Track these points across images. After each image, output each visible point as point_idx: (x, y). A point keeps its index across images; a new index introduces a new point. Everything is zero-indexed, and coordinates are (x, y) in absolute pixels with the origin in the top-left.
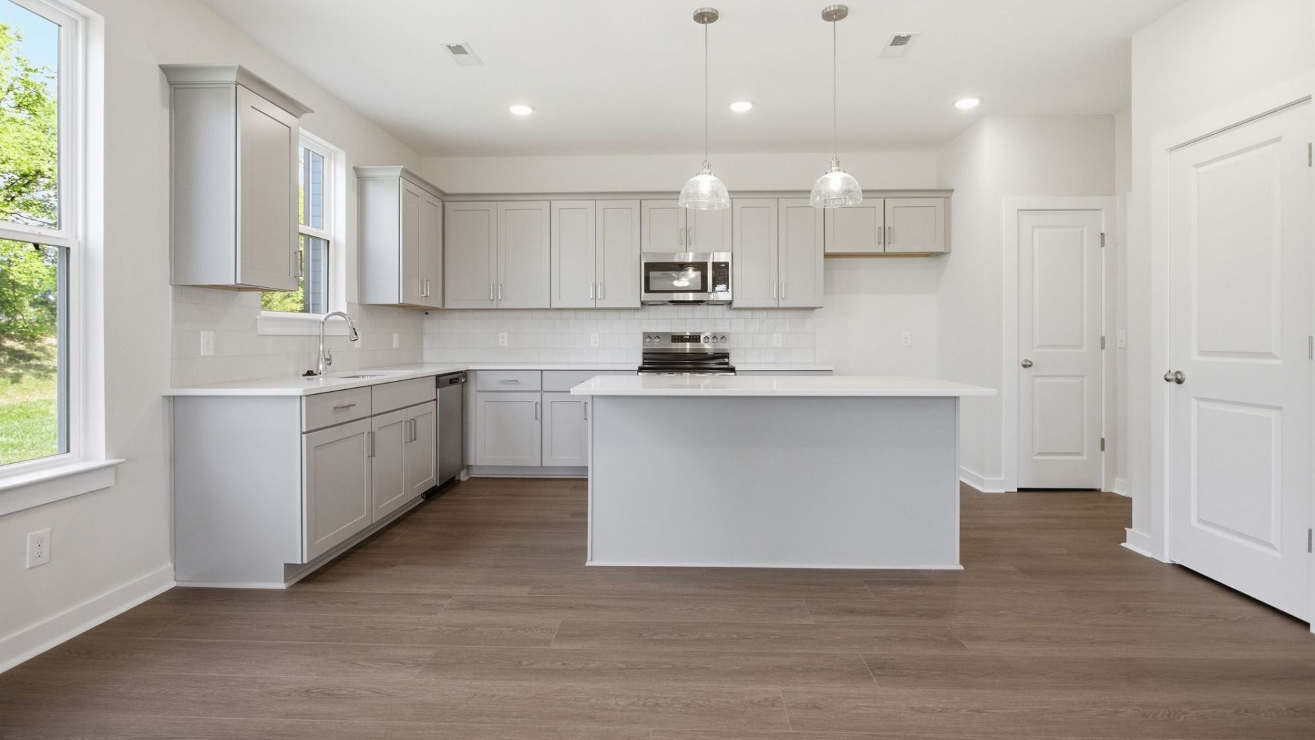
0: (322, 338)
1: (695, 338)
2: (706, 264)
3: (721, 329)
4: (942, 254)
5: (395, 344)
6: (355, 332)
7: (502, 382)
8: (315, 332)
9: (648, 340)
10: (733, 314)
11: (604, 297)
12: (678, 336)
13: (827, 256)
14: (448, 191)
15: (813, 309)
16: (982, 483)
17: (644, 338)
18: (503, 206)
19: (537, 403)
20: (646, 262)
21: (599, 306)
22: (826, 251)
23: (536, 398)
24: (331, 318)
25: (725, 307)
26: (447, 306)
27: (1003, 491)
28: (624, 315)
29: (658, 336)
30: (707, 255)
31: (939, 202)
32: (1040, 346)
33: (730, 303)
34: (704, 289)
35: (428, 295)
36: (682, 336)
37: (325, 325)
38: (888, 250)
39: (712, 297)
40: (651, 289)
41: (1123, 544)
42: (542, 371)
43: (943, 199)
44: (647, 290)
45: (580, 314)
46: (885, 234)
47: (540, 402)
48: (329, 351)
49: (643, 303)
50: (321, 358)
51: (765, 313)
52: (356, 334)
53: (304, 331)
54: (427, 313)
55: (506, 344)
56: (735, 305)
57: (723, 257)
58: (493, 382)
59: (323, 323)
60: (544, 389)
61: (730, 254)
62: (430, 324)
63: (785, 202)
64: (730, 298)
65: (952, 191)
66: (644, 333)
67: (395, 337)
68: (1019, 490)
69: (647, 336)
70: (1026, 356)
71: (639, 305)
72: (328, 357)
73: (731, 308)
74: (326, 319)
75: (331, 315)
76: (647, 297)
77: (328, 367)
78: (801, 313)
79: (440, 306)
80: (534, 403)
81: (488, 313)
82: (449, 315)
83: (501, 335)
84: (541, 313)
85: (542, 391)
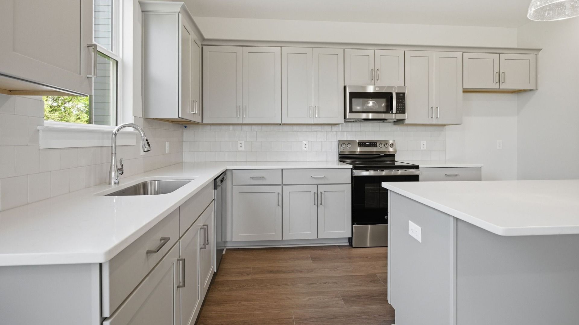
0: (114, 149)
1: (373, 144)
2: (391, 94)
4: (532, 90)
5: (167, 151)
6: (148, 143)
7: (252, 178)
8: (108, 142)
11: (318, 116)
12: (363, 143)
13: (465, 91)
14: (206, 37)
15: (445, 125)
17: (339, 145)
18: (246, 49)
19: (278, 194)
20: (349, 91)
21: (315, 122)
22: (464, 87)
23: (278, 189)
24: (121, 130)
26: (204, 122)
29: (350, 142)
31: (532, 57)
34: (388, 111)
35: (196, 113)
36: (365, 143)
37: (117, 136)
38: (501, 88)
40: (353, 110)
42: (282, 170)
43: (534, 55)
44: (351, 111)
45: (295, 128)
46: (500, 77)
47: (281, 193)
48: (121, 161)
49: (345, 121)
50: (113, 169)
51: (415, 127)
52: (149, 146)
53: (95, 142)
54: (186, 127)
55: (243, 149)
56: (406, 122)
58: (245, 178)
59: (116, 134)
60: (284, 183)
62: (189, 134)
63: (438, 54)
65: (540, 50)
66: (339, 142)
67: (167, 144)
69: (341, 143)
71: (342, 122)
72: (119, 167)
74: (118, 131)
75: (121, 128)
76: (350, 116)
77: (120, 176)
79: (200, 121)
80: (276, 194)
81: (232, 128)
82: (208, 128)
83: (239, 142)
84: (269, 128)
85: (282, 185)
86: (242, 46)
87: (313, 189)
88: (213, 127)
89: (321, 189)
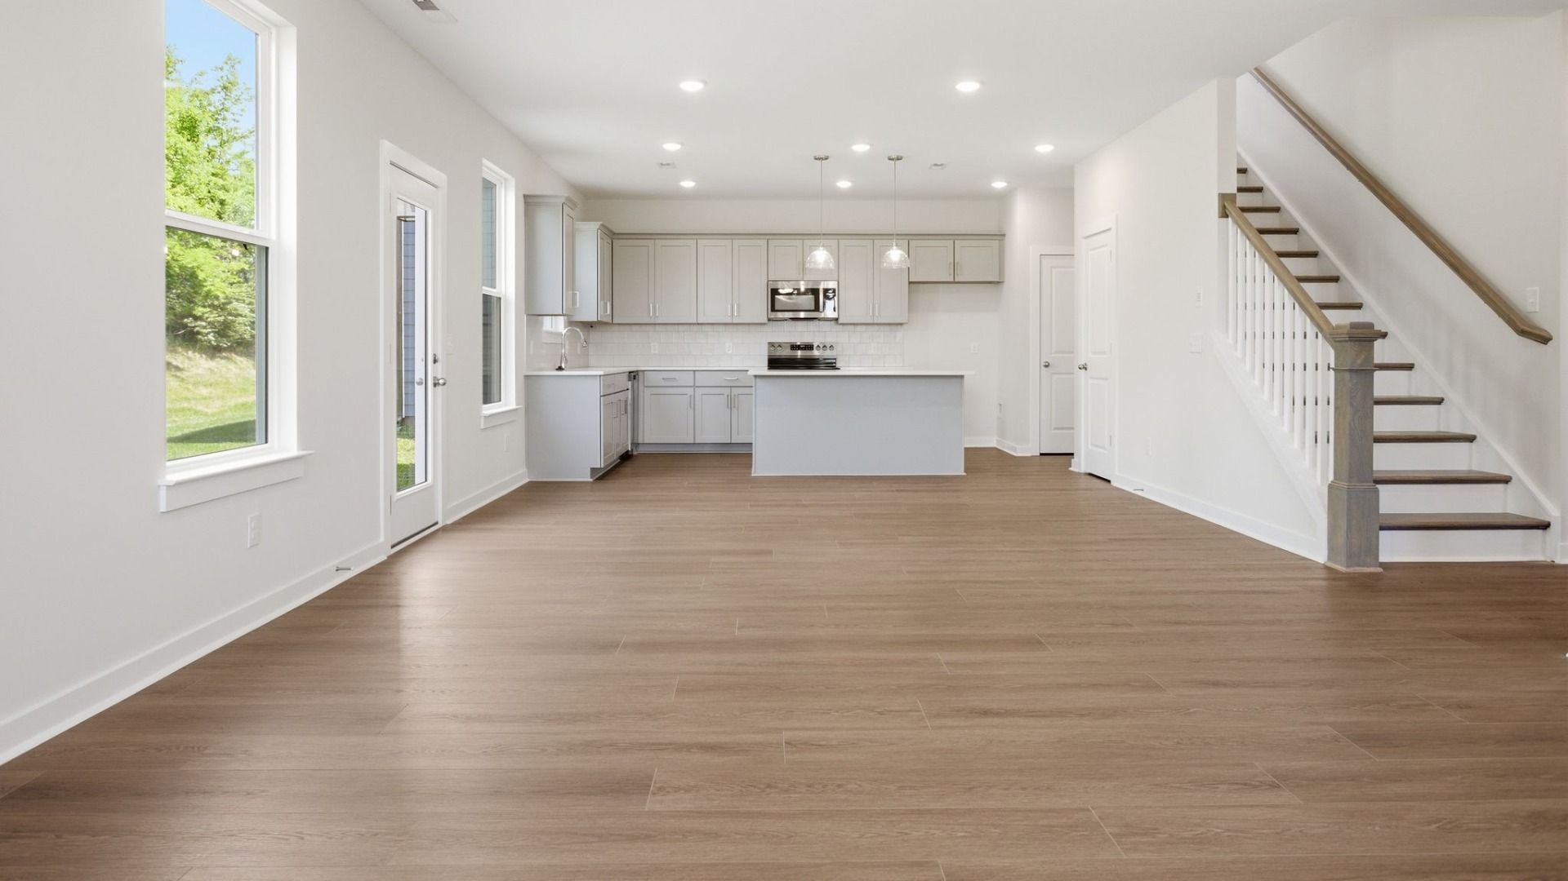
1: (809, 347)
2: (818, 290)
3: (829, 340)
4: (997, 282)
5: (579, 352)
7: (664, 379)
9: (772, 348)
10: (839, 328)
11: (739, 315)
12: (795, 345)
13: (910, 283)
14: (616, 232)
15: (901, 324)
16: (1015, 449)
17: (769, 348)
18: (660, 243)
19: (691, 396)
20: (772, 287)
21: (735, 322)
22: (910, 280)
23: (690, 391)
25: (832, 322)
26: (615, 321)
27: (1029, 455)
28: (752, 328)
29: (780, 345)
30: (819, 282)
31: (996, 243)
32: (1056, 352)
33: (837, 320)
34: (817, 309)
35: (609, 313)
36: (799, 346)
38: (956, 280)
39: (822, 315)
40: (776, 308)
41: (1070, 469)
42: (694, 371)
43: (997, 241)
44: (773, 309)
45: (717, 328)
46: (955, 267)
47: (693, 394)
49: (769, 320)
50: (563, 359)
51: (864, 327)
54: (593, 327)
55: (657, 352)
56: (840, 321)
57: (832, 285)
58: (657, 379)
60: (692, 384)
61: (836, 282)
62: (595, 336)
63: (878, 243)
64: (836, 316)
65: (1004, 235)
66: (769, 343)
67: (579, 345)
68: (1041, 454)
69: (771, 345)
70: (1045, 359)
71: (766, 321)
73: (837, 323)
76: (773, 315)
78: (893, 327)
79: (610, 322)
80: (688, 396)
81: (644, 327)
82: (616, 328)
83: (652, 344)
84: (686, 327)
85: (695, 386)
86: (655, 239)
87: (727, 391)
88: (622, 327)
89: (735, 391)
